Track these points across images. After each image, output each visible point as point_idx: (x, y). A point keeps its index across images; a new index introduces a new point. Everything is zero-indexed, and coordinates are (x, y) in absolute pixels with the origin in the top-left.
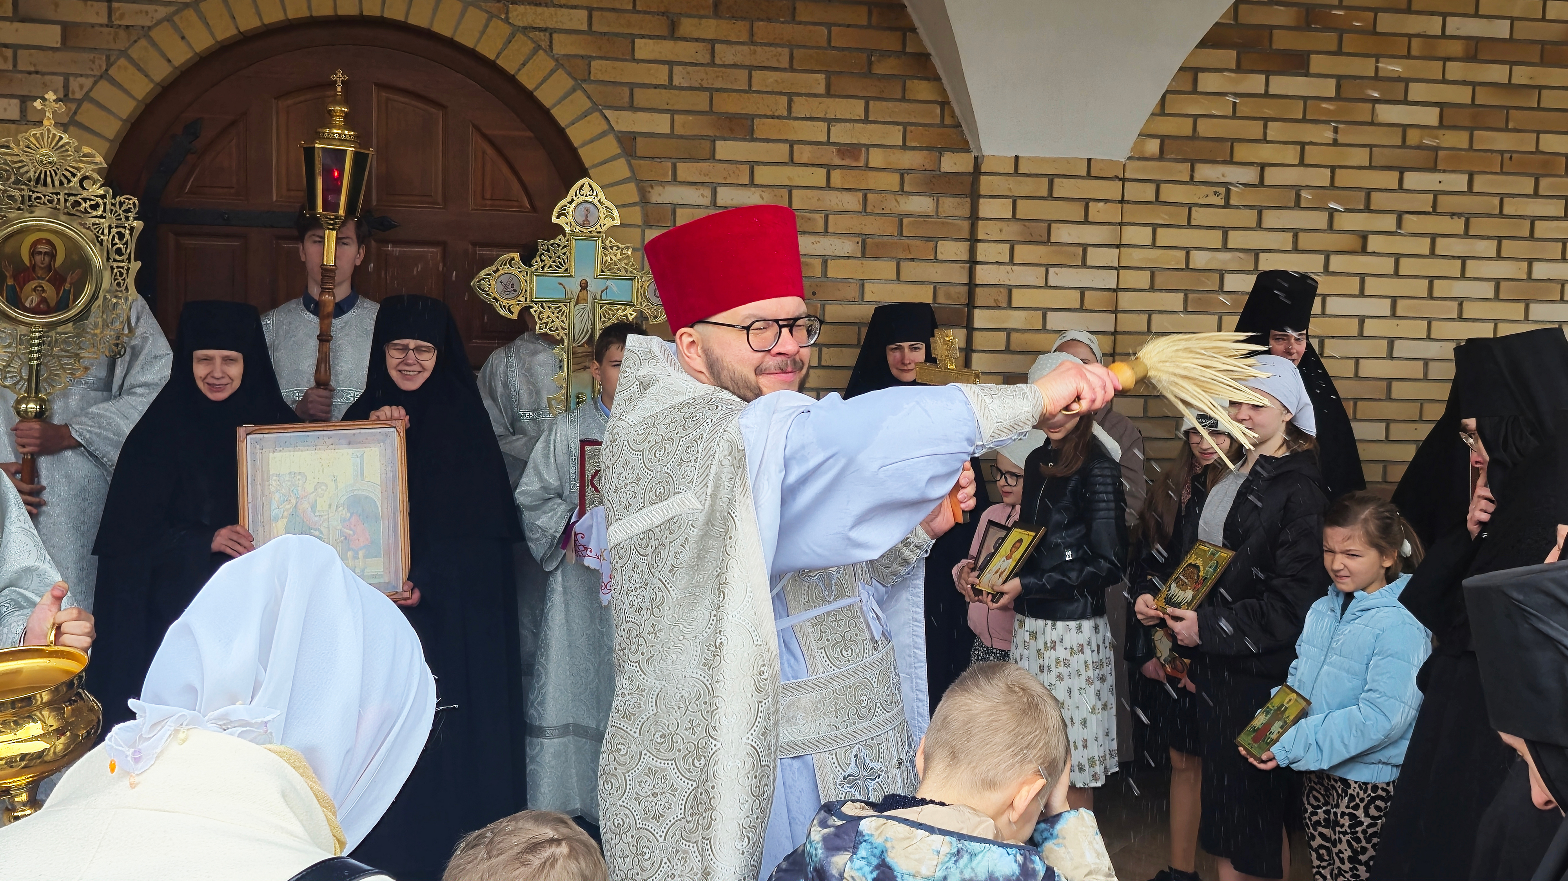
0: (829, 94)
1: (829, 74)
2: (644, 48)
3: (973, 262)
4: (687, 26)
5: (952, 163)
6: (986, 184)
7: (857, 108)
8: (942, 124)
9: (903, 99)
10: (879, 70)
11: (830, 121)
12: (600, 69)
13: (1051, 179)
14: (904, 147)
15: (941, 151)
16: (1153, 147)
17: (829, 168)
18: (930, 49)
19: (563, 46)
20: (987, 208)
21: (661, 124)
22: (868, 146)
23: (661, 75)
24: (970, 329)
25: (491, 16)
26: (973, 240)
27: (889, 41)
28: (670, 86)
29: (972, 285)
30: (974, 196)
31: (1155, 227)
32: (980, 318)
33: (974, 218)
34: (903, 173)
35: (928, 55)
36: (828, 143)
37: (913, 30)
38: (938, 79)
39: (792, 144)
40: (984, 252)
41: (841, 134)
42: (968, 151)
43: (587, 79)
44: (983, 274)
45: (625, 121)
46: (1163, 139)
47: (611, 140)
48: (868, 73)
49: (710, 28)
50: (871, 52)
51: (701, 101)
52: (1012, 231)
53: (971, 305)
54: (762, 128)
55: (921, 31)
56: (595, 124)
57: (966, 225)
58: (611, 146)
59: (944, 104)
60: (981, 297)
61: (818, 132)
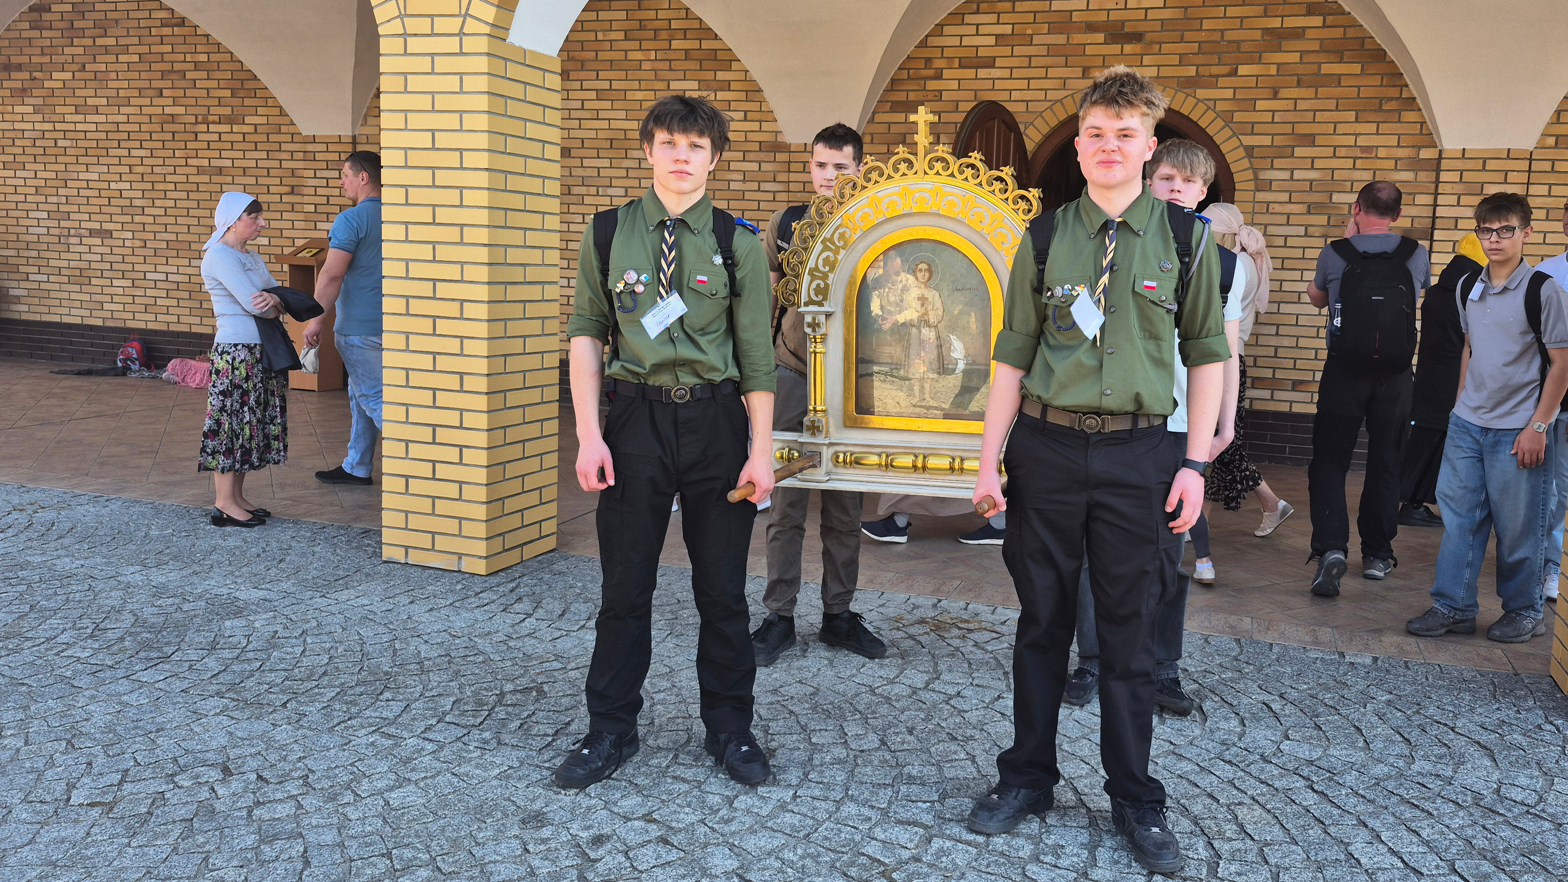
0: (1357, 121)
1: (1357, 111)
2: (1260, 105)
3: (1435, 205)
4: (1283, 93)
5: (1426, 154)
6: (1444, 164)
7: (1372, 128)
8: (1421, 133)
9: (1399, 122)
10: (1385, 107)
11: (1357, 135)
12: (1237, 117)
13: (1485, 160)
14: (1398, 146)
15: (1420, 148)
16: (1551, 141)
17: (1355, 159)
18: (1416, 95)
19: (1220, 107)
20: (1444, 176)
21: (1266, 141)
22: (1377, 147)
23: (1268, 117)
24: (1432, 240)
25: (1188, 95)
26: (1436, 194)
27: (1394, 92)
28: (1273, 122)
29: (1434, 217)
30: (1438, 170)
31: (1550, 185)
32: (1437, 235)
33: (1437, 182)
34: (1396, 160)
35: (1414, 99)
36: (1355, 146)
37: (1407, 86)
38: (1420, 110)
39: (1335, 147)
40: (1441, 200)
41: (1362, 141)
42: (1436, 147)
43: (1232, 122)
44: (1440, 212)
45: (1248, 140)
46: (1557, 137)
47: (1241, 149)
48: (1380, 109)
49: (1295, 93)
50: (1381, 99)
51: (1288, 129)
52: (1459, 189)
53: (1433, 228)
54: (1319, 140)
55: (1411, 86)
56: (1234, 142)
57: (1433, 186)
58: (1241, 152)
59: (1423, 123)
60: (1439, 223)
61: (1350, 140)
